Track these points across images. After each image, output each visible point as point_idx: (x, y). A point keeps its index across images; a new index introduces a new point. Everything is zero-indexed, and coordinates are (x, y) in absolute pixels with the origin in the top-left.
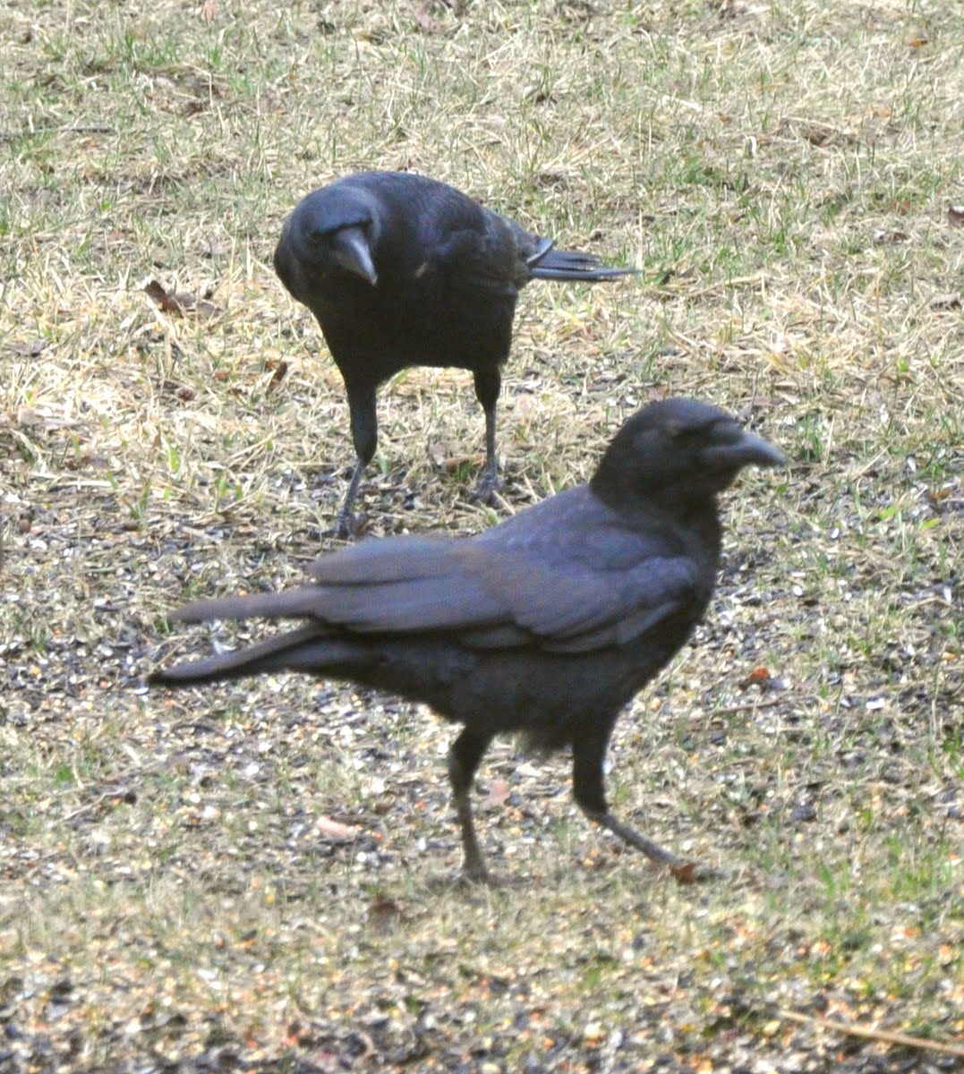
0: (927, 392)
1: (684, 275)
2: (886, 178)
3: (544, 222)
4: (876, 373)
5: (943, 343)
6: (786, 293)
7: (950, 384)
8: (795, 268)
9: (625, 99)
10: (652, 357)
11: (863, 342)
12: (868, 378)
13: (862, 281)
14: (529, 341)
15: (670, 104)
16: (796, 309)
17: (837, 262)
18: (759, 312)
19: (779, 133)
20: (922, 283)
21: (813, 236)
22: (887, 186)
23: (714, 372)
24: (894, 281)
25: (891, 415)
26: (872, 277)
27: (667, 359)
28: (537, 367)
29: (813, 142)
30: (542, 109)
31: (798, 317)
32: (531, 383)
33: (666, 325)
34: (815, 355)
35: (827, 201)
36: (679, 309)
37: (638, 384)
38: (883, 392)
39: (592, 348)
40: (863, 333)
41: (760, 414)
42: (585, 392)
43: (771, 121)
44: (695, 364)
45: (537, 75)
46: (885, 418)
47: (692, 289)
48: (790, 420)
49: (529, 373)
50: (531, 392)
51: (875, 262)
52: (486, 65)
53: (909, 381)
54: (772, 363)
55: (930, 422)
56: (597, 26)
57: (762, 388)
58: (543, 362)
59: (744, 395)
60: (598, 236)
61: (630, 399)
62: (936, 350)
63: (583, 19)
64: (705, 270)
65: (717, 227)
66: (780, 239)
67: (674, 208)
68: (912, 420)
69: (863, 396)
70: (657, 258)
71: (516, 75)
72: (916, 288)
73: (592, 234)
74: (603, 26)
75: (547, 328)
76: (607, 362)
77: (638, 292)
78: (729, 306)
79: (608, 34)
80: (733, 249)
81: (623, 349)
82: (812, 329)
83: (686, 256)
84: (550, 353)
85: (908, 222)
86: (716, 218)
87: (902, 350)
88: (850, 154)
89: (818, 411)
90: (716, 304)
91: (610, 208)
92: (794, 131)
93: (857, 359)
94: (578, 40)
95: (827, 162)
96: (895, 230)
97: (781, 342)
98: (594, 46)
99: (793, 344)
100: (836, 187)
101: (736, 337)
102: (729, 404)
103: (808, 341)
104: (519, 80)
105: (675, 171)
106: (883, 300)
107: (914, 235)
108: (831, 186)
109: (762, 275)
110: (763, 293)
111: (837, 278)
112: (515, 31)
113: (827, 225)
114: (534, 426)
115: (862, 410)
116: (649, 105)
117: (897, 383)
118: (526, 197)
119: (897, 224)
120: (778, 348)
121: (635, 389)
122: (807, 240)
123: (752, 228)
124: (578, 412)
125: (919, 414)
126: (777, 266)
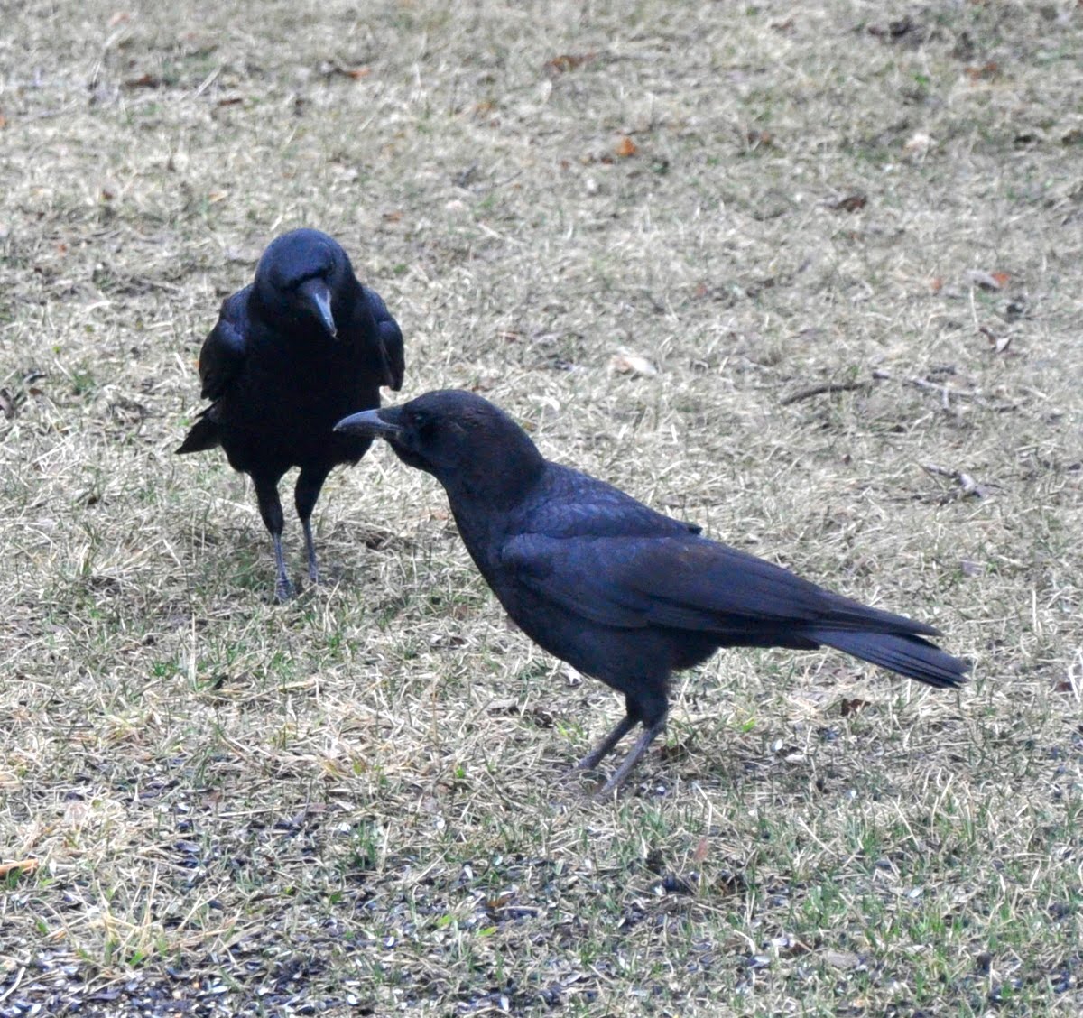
0: (484, 797)
1: (238, 680)
2: (442, 582)
3: (95, 625)
4: (432, 780)
5: (500, 749)
6: (341, 698)
7: (508, 790)
8: (351, 673)
9: (178, 502)
10: (205, 763)
11: (419, 747)
12: (424, 784)
13: (418, 686)
14: (79, 746)
15: (224, 506)
16: (351, 715)
17: (393, 667)
18: (313, 718)
19: (334, 536)
20: (480, 688)
21: (369, 640)
22: (443, 589)
23: (268, 778)
24: (451, 685)
25: (448, 822)
26: (428, 682)
27: (220, 765)
28: (88, 773)
29: (370, 545)
30: (93, 512)
31: (353, 723)
32: (82, 789)
33: (219, 731)
34: (370, 761)
35: (384, 604)
36: (232, 714)
37: (190, 790)
38: (439, 800)
39: (144, 754)
40: (419, 739)
41: (314, 821)
42: (136, 799)
43: (326, 524)
44: (248, 769)
45: (88, 477)
46: (441, 825)
47: (245, 693)
48: (345, 827)
49: (79, 779)
50: (81, 798)
51: (432, 667)
52: (37, 467)
53: (465, 787)
54: (326, 770)
55: (487, 830)
56: (150, 427)
57: (315, 794)
58: (93, 767)
59: (298, 801)
60: (150, 641)
61: (182, 806)
62: (494, 757)
63: (135, 421)
64: (259, 675)
65: (272, 631)
66: (335, 643)
67: (228, 612)
68: (468, 827)
69: (419, 804)
70: (210, 663)
71: (67, 477)
72: (473, 694)
73: (144, 638)
74: (156, 427)
75: (98, 734)
76: (159, 767)
77: (191, 697)
78: (283, 711)
79: (162, 435)
80: (287, 653)
81: (175, 755)
82: (366, 734)
83: (239, 661)
84: (101, 759)
85: (466, 626)
86: (270, 622)
87: (459, 756)
88: (406, 557)
89: (374, 818)
90: (270, 709)
91: (162, 612)
92: (350, 534)
93: (413, 765)
94: (130, 442)
95: (383, 565)
96: (452, 634)
97: (336, 747)
98: (147, 448)
99: (348, 749)
100: (391, 591)
101: (290, 743)
102: (282, 811)
103: (363, 747)
104: (70, 482)
105: (229, 575)
106: (440, 706)
107: (471, 640)
108: (387, 591)
109: (316, 680)
110: (318, 698)
111: (393, 682)
112: (66, 433)
113: (383, 630)
114: (85, 831)
115: (418, 816)
116: (203, 508)
117: (454, 789)
118: (77, 601)
119: (454, 628)
120: (333, 754)
121: (188, 796)
122: (362, 644)
123: (306, 632)
124: (130, 818)
125: (476, 821)
126: (332, 671)
